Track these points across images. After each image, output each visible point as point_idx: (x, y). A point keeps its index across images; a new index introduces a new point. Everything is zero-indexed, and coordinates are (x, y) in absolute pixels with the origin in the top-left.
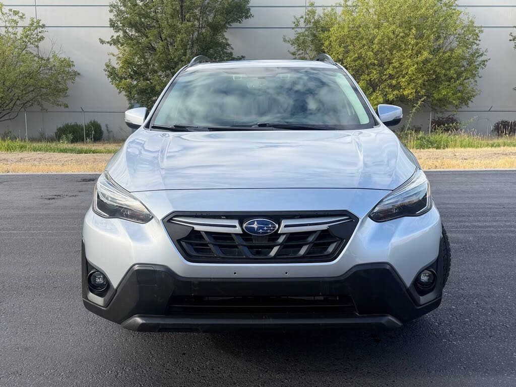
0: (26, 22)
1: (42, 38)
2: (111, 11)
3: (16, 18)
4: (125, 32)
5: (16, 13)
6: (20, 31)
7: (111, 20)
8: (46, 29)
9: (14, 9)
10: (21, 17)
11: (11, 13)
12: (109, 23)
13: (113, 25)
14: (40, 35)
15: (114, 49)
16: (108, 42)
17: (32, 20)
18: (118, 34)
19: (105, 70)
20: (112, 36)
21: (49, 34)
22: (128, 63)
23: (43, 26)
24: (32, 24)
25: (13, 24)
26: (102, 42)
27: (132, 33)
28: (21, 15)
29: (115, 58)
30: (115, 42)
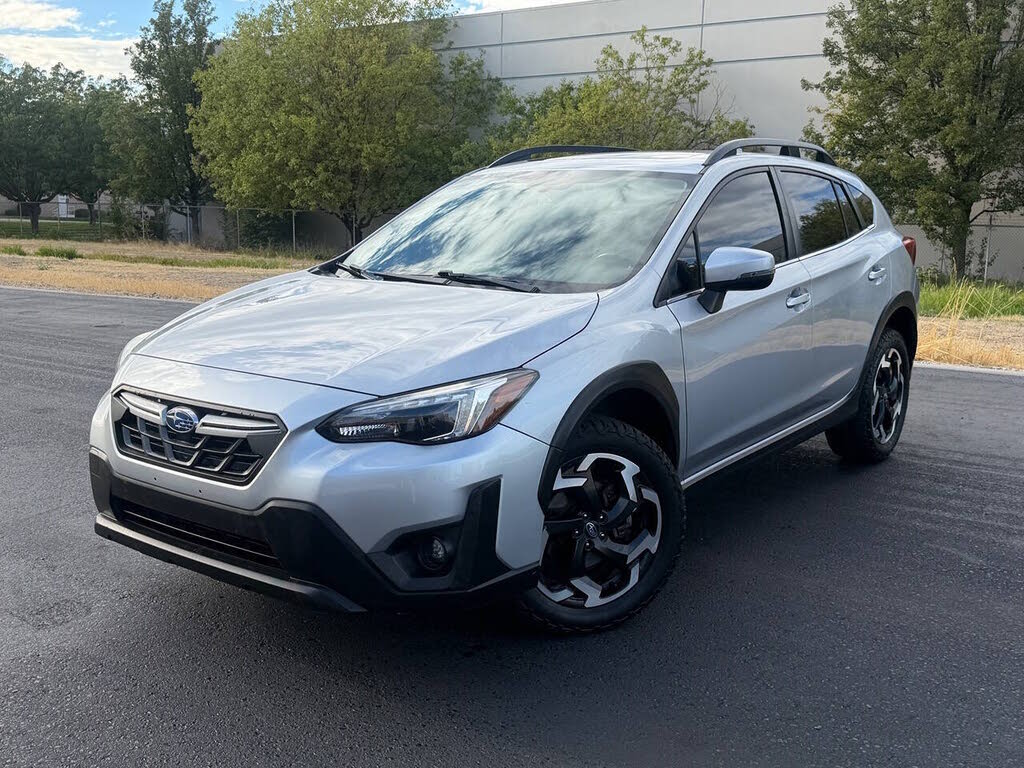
0: (681, 58)
1: (705, 84)
2: (830, 24)
3: (665, 51)
4: (853, 63)
5: (666, 42)
6: (668, 74)
7: (827, 42)
8: (713, 68)
9: (663, 35)
10: (675, 49)
11: (658, 43)
12: (822, 48)
13: (830, 50)
14: (702, 79)
15: (818, 98)
16: (817, 86)
17: (691, 51)
18: (838, 68)
20: (828, 74)
21: (716, 77)
22: (844, 126)
23: (710, 63)
24: (691, 60)
25: (659, 64)
26: (806, 85)
27: (869, 63)
28: (673, 44)
29: (822, 116)
30: (832, 84)
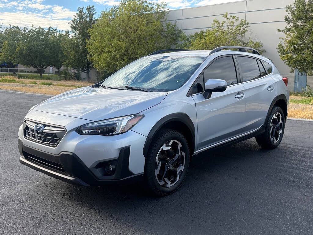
0: (239, 22)
1: (247, 30)
2: (287, 11)
3: (234, 20)
4: (294, 23)
5: (234, 17)
6: (234, 28)
7: (286, 17)
8: (249, 25)
9: (233, 15)
10: (237, 20)
11: (231, 18)
12: (284, 19)
13: (287, 20)
14: (246, 29)
15: (283, 35)
16: (283, 31)
17: (242, 20)
18: (289, 25)
19: (277, 49)
20: (286, 27)
21: (250, 28)
22: (291, 43)
23: (248, 24)
24: (242, 23)
25: (231, 24)
26: (279, 31)
27: (300, 23)
28: (236, 18)
29: (284, 40)
30: (288, 30)
